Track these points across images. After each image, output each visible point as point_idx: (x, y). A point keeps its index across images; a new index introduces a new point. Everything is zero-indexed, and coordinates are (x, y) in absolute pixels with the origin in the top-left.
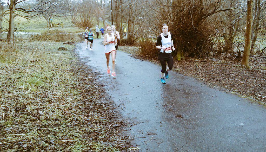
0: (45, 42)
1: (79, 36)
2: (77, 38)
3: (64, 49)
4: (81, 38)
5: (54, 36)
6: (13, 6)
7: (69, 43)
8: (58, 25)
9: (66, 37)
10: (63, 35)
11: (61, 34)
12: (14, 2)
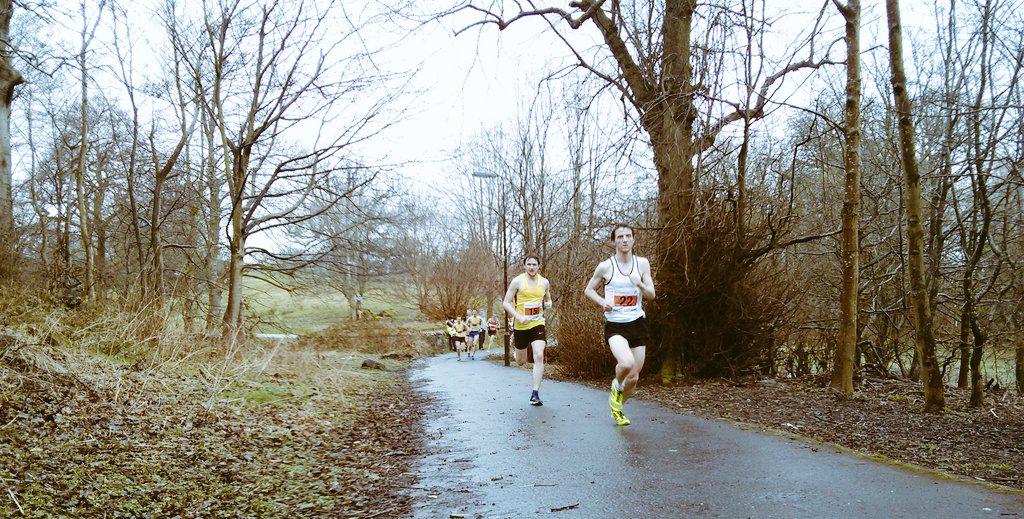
0: (333, 353)
1: (429, 339)
2: (420, 344)
3: (378, 367)
4: (433, 345)
5: (359, 337)
6: (241, 241)
7: (395, 357)
8: (381, 315)
9: (391, 341)
10: (382, 336)
11: (376, 331)
12: (243, 231)
